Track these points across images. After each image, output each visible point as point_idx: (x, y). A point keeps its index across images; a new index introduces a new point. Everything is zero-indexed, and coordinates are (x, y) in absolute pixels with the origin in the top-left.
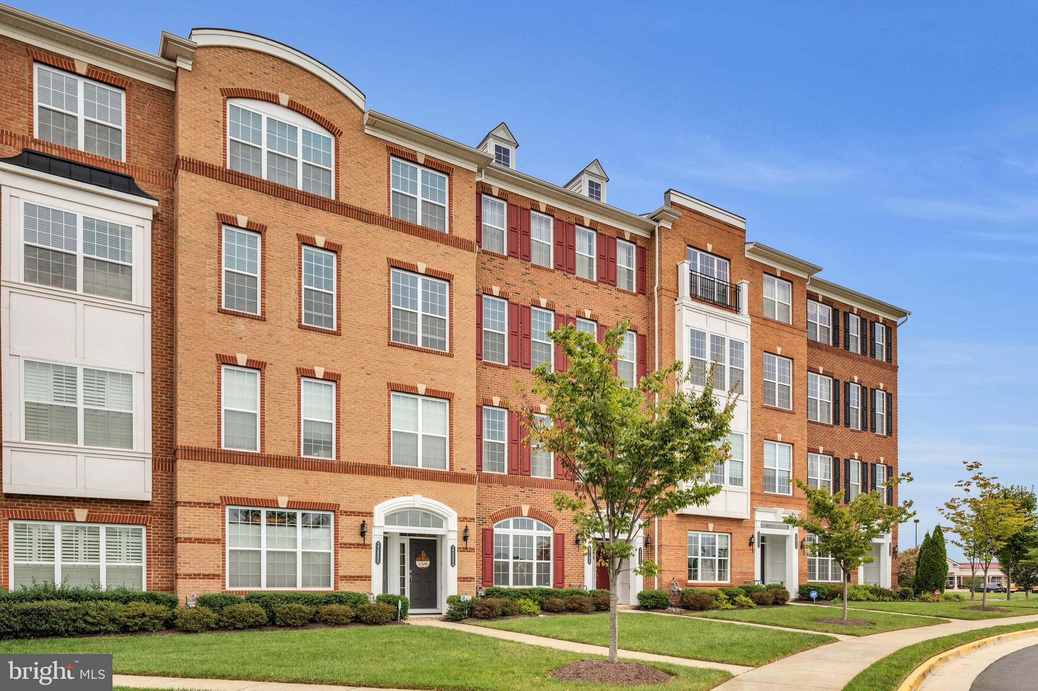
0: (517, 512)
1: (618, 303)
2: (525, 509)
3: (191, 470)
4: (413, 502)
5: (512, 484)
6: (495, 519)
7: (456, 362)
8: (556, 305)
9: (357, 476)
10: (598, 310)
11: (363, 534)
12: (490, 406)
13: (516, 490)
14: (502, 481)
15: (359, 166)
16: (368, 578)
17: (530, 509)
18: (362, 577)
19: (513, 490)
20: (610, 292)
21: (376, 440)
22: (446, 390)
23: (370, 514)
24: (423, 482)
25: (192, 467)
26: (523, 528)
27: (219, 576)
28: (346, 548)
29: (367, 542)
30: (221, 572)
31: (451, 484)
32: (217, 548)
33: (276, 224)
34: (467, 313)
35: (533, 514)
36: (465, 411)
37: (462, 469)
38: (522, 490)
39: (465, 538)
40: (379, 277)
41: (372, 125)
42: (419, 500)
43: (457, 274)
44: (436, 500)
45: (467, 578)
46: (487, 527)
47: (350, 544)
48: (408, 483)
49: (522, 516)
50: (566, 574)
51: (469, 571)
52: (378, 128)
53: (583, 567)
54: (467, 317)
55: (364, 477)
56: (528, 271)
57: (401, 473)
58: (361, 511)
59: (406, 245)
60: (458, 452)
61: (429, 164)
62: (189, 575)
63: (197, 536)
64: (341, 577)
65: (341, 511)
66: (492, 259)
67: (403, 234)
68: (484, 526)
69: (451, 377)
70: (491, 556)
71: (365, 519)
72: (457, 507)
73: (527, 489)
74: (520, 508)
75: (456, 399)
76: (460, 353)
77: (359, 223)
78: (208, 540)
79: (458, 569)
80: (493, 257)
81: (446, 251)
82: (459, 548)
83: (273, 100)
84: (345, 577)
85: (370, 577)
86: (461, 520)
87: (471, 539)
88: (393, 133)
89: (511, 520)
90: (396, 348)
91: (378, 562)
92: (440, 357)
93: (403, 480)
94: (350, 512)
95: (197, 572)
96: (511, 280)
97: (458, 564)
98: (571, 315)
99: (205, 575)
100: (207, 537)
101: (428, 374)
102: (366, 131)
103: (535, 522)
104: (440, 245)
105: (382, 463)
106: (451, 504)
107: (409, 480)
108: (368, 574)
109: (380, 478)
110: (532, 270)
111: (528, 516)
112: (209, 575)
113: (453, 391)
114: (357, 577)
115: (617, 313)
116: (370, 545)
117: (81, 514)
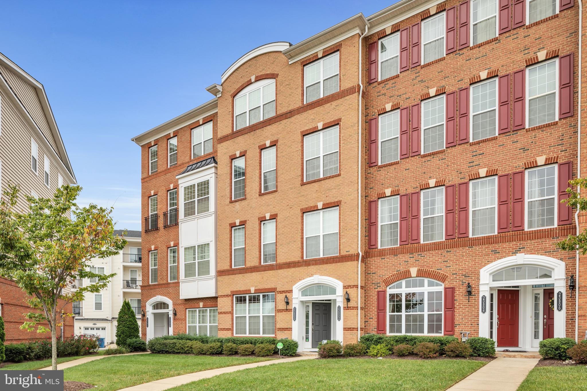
0: (406, 275)
1: (528, 41)
2: (414, 271)
3: (222, 281)
4: (313, 281)
5: (402, 253)
6: (388, 283)
7: (343, 178)
8: (447, 87)
9: (285, 270)
10: (495, 66)
11: (287, 303)
12: (384, 197)
13: (407, 257)
14: (394, 252)
15: (287, 86)
16: (290, 329)
17: (419, 270)
18: (288, 328)
19: (403, 258)
20: (515, 36)
21: (294, 246)
22: (336, 200)
23: (291, 291)
24: (321, 266)
25: (222, 279)
26: (415, 286)
27: (230, 329)
28: (281, 312)
29: (289, 307)
30: (230, 327)
31: (339, 264)
32: (230, 315)
33: (250, 146)
34: (351, 139)
35: (421, 274)
36: (349, 210)
37: (347, 252)
38: (411, 256)
39: (348, 300)
40: (297, 146)
41: (291, 57)
42: (317, 279)
43: (343, 116)
44: (329, 276)
45: (351, 328)
46: (381, 289)
47: (282, 310)
48: (312, 268)
49: (411, 277)
50: (456, 322)
51: (351, 324)
52: (295, 56)
53: (478, 316)
54: (351, 142)
55: (289, 269)
56: (418, 75)
57: (308, 263)
58: (287, 290)
59: (312, 117)
60: (344, 240)
62: (221, 329)
63: (224, 311)
64: (278, 329)
65: (278, 291)
66: (386, 84)
67: (310, 111)
68: (379, 289)
69: (339, 190)
70: (384, 311)
71: (288, 295)
72: (343, 279)
73: (416, 255)
74: (409, 272)
75: (343, 203)
76: (346, 170)
77: (287, 120)
78: (227, 312)
79: (344, 322)
80: (387, 83)
81: (336, 104)
82: (344, 308)
83: (249, 83)
84: (280, 329)
85: (292, 329)
86: (345, 287)
87: (353, 301)
88: (303, 52)
89: (404, 282)
90: (306, 185)
91: (295, 320)
92: (332, 179)
93: (309, 267)
94: (282, 291)
95: (223, 328)
96: (403, 91)
97: (344, 319)
98: (464, 87)
99: (226, 329)
100: (227, 311)
101: (324, 194)
102: (290, 63)
103: (426, 281)
104: (332, 103)
105: (297, 259)
106: (339, 278)
107: (312, 267)
108: (291, 327)
109: (297, 269)
110: (422, 71)
111: (417, 277)
112: (227, 329)
113: (341, 199)
114: (286, 328)
115: (526, 52)
116: (292, 310)
117: (201, 304)
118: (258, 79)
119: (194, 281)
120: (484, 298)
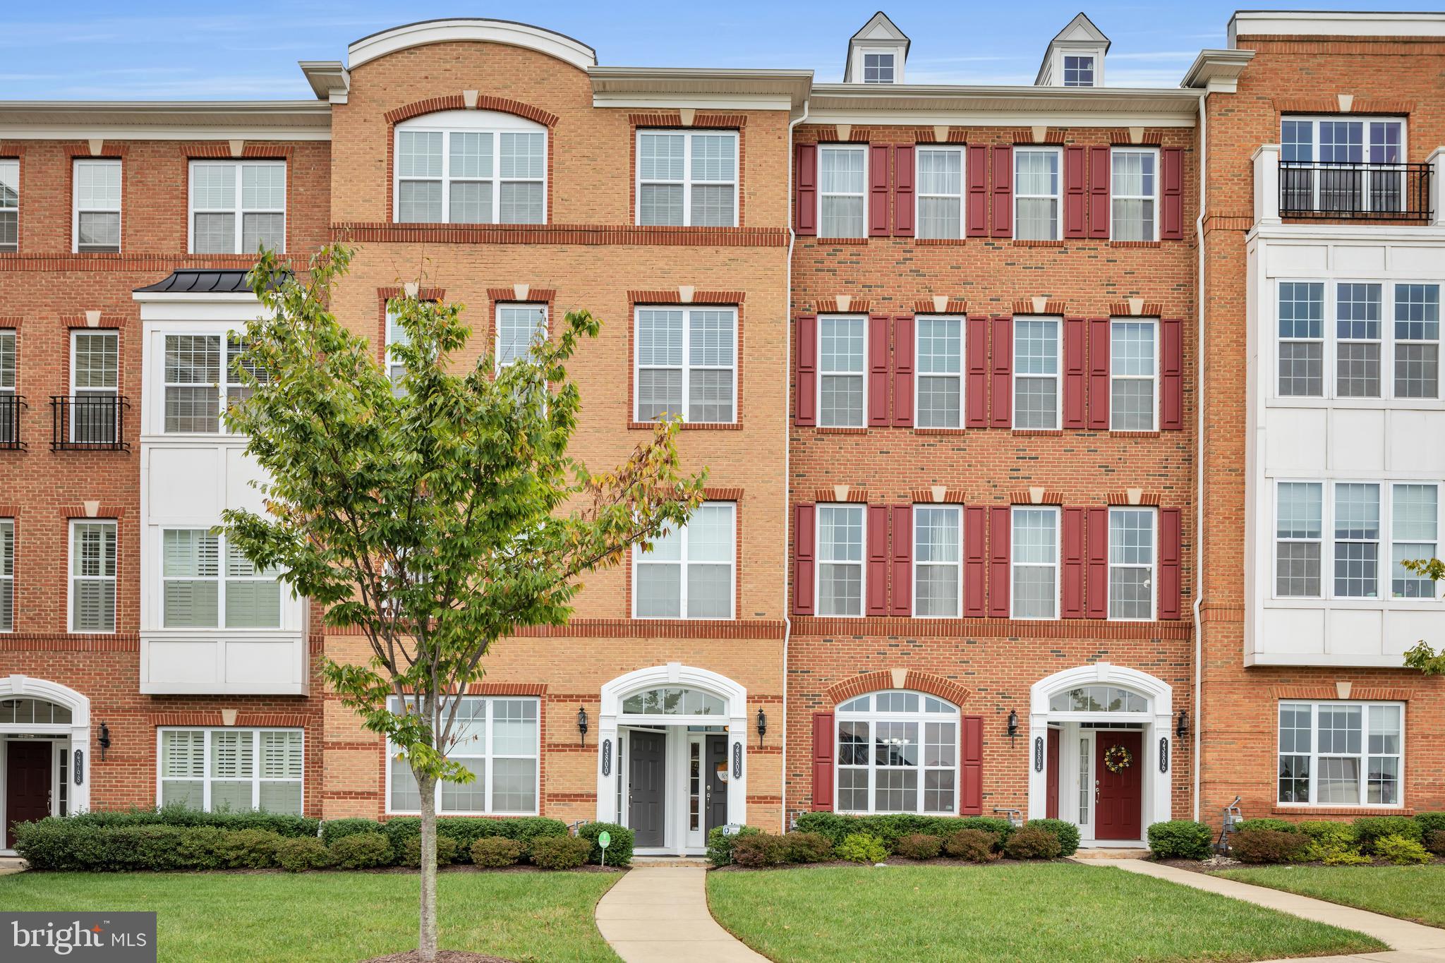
0: (883, 682)
1: (1113, 270)
2: (899, 676)
3: (341, 650)
4: (665, 675)
5: (873, 632)
6: (838, 696)
7: (748, 436)
8: (969, 303)
9: (575, 640)
10: (1061, 294)
11: (583, 728)
12: (830, 502)
13: (883, 643)
14: (854, 629)
15: (585, 161)
16: (592, 797)
17: (910, 675)
18: (582, 795)
19: (873, 644)
20: (1093, 253)
21: (606, 581)
22: (729, 486)
23: (596, 698)
24: (685, 641)
25: (342, 646)
26: (897, 708)
27: (375, 794)
28: (558, 751)
29: (589, 740)
30: (377, 790)
31: (736, 641)
32: (374, 755)
33: (458, 283)
34: (769, 351)
35: (913, 683)
36: (765, 517)
37: (756, 614)
38: (893, 642)
39: (762, 730)
40: (615, 324)
41: (603, 91)
42: (676, 672)
43: (751, 290)
44: (709, 669)
45: (766, 797)
46: (823, 710)
47: (564, 745)
48: (659, 644)
49: (892, 688)
50: (985, 790)
51: (768, 786)
52: (614, 92)
53: (1026, 777)
54: (770, 359)
55: (587, 640)
56: (908, 255)
57: (646, 630)
58: (582, 693)
59: (661, 264)
60: (750, 586)
61: (704, 123)
62: (338, 793)
63: (348, 740)
64: (549, 795)
65: (550, 696)
66: (837, 251)
67: (656, 249)
68: (817, 709)
69: (737, 464)
70: (829, 760)
71: (586, 706)
72: (747, 678)
73: (903, 641)
74: (888, 676)
75: (748, 498)
76: (755, 420)
77: (584, 248)
78: (363, 744)
79: (748, 782)
80: (838, 247)
81: (732, 256)
82: (748, 747)
83: (456, 105)
84: (556, 795)
85: (595, 796)
86: (750, 699)
87: (773, 732)
88: (639, 92)
89: (873, 698)
90: (641, 431)
91: (606, 772)
92: (719, 434)
93: (650, 641)
94: (565, 696)
95: (347, 789)
96: (875, 278)
97: (748, 774)
98: (1002, 314)
99: (357, 793)
100: (360, 740)
101: (696, 465)
102: (596, 104)
103: (922, 699)
104: (721, 249)
105: (615, 615)
106: (735, 675)
107: (661, 640)
108: (592, 792)
109: (613, 640)
110: (918, 252)
111: (905, 688)
112: (362, 793)
113: (743, 486)
114: (576, 795)
115: (1111, 289)
116: (596, 746)
117: (229, 716)
118: (486, 105)
119: (212, 640)
120: (1039, 741)
